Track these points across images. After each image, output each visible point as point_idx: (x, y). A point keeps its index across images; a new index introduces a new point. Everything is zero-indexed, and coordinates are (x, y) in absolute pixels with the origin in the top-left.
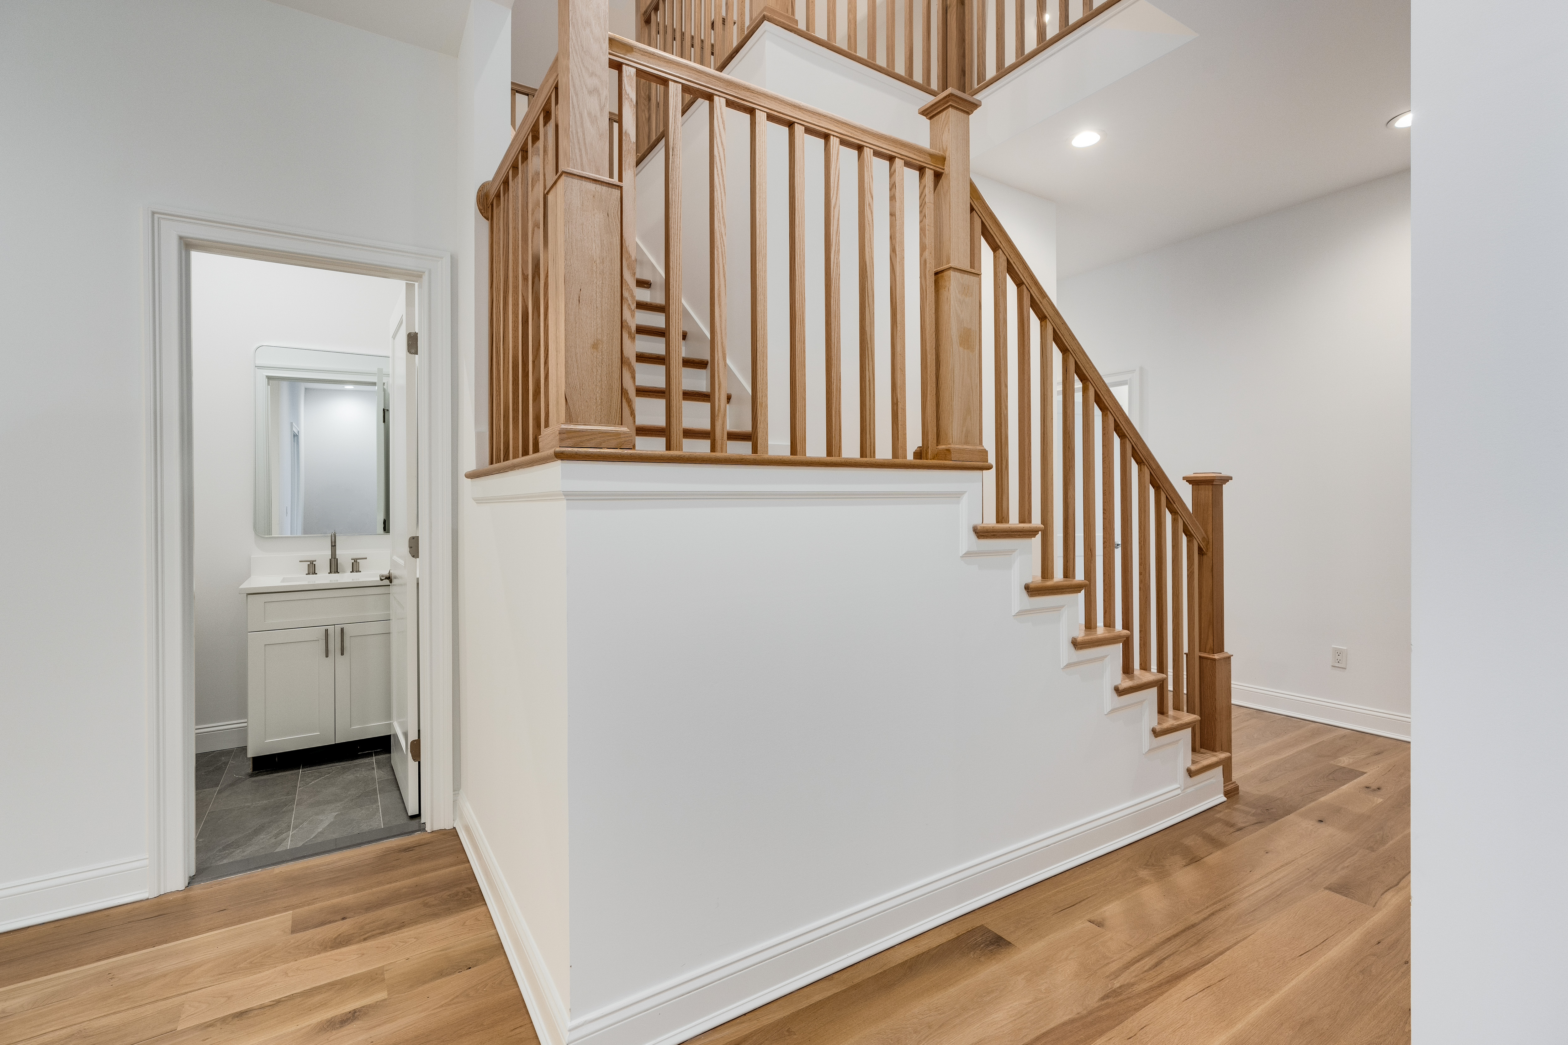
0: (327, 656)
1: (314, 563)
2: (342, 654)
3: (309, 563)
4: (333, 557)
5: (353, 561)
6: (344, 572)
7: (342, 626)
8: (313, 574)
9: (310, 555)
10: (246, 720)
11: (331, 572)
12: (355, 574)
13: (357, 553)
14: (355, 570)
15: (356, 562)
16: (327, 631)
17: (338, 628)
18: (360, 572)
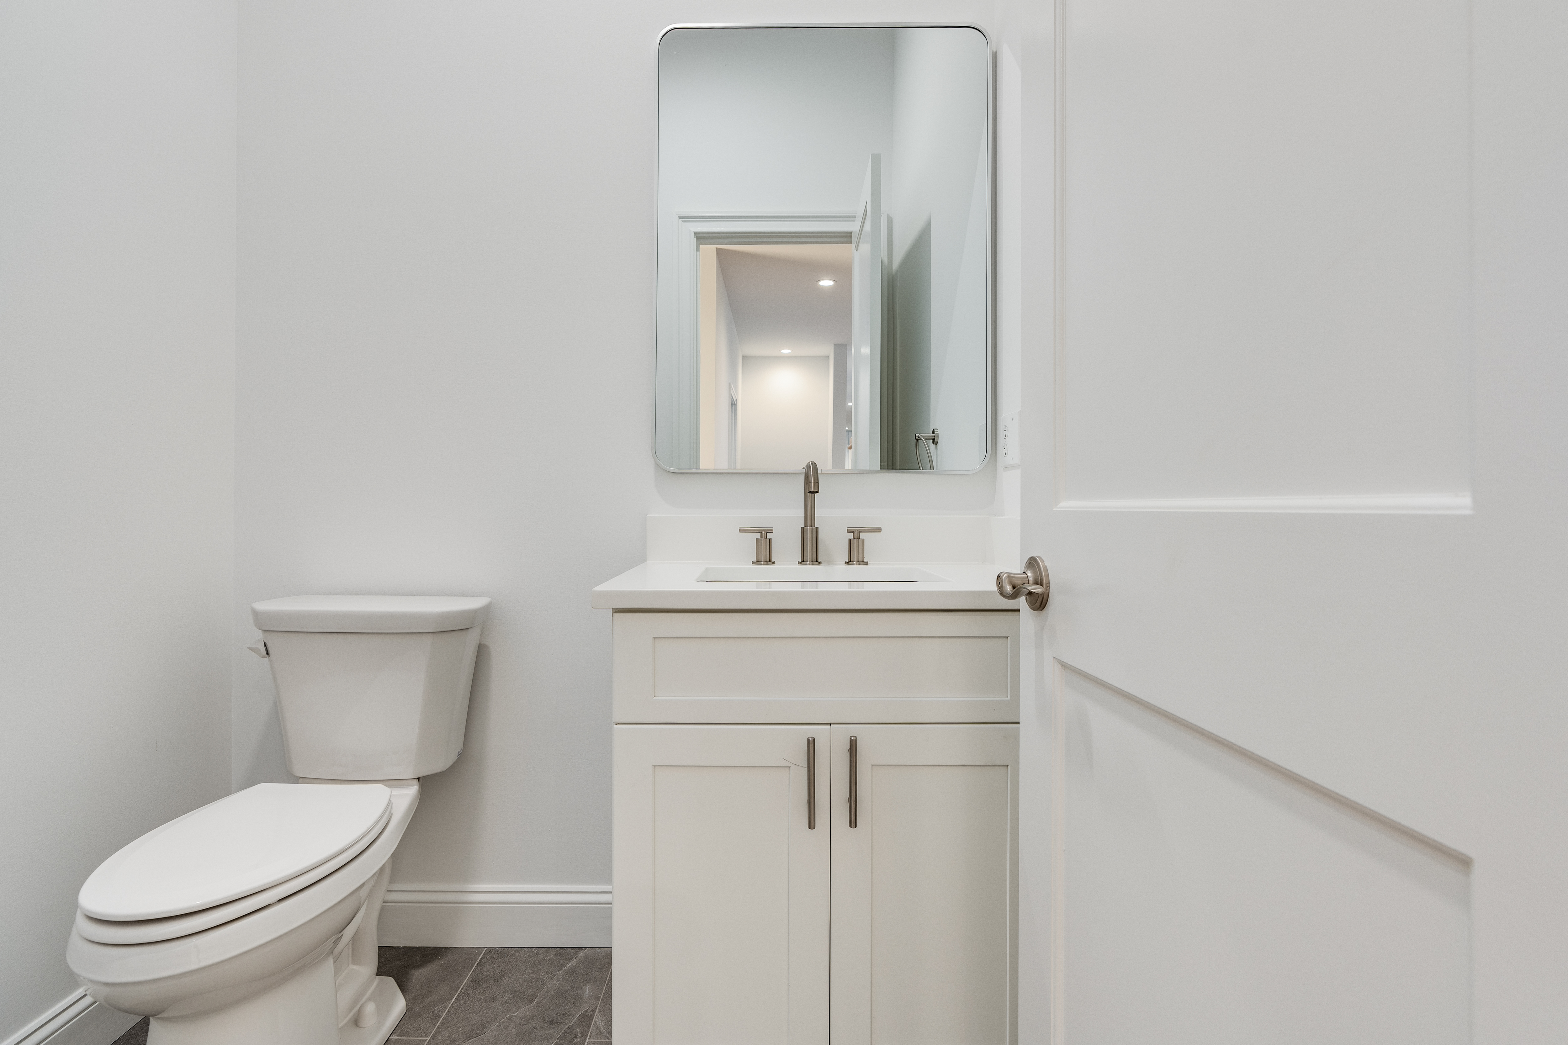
0: (811, 825)
1: (769, 536)
2: (853, 823)
3: (758, 535)
4: (809, 524)
5: (851, 536)
6: (830, 562)
7: (854, 730)
8: (766, 562)
9: (760, 517)
10: (607, 888)
11: (803, 561)
12: (854, 568)
13: (861, 517)
14: (855, 558)
15: (858, 538)
16: (811, 743)
17: (842, 735)
18: (867, 563)
